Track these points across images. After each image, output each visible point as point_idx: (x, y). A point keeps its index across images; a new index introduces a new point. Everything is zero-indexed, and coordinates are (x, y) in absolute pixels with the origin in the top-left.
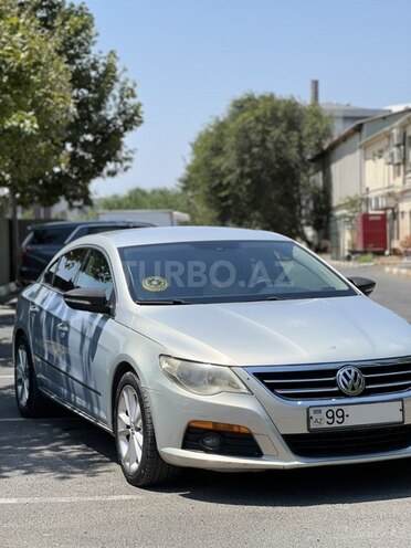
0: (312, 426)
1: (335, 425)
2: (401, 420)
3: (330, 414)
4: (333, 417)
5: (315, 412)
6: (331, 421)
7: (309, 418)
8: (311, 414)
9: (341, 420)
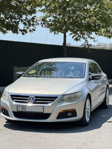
0: (18, 110)
1: (24, 110)
2: (43, 111)
3: (22, 107)
4: (23, 108)
5: (19, 106)
6: (22, 109)
7: (17, 108)
8: (18, 107)
9: (25, 109)
